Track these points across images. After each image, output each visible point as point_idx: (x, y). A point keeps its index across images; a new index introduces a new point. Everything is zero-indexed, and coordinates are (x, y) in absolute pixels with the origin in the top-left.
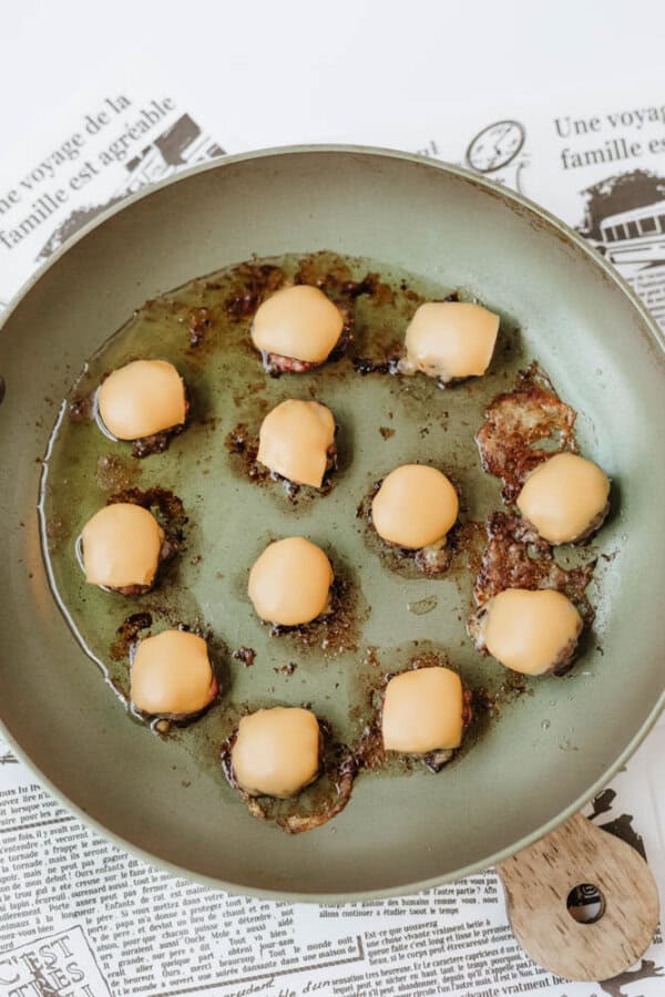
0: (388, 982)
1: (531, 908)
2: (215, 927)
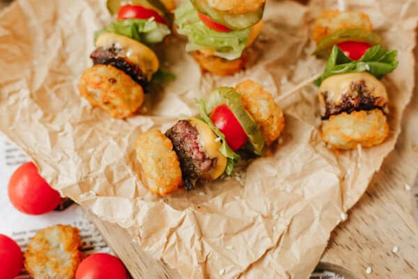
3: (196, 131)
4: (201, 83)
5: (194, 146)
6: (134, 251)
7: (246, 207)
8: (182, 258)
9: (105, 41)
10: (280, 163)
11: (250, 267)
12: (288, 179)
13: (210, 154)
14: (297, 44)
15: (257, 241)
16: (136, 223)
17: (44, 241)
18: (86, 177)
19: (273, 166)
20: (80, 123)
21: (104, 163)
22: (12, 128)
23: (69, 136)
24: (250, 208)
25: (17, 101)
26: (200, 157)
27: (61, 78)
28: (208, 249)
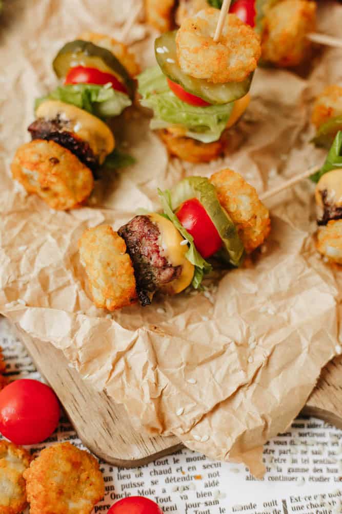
2: (141, 484)
3: (157, 230)
4: (167, 170)
5: (154, 248)
6: (70, 379)
7: (216, 331)
8: (130, 391)
9: (48, 110)
10: (262, 277)
11: (217, 407)
12: (270, 298)
13: (174, 260)
14: (292, 128)
15: (227, 375)
16: (75, 342)
18: (15, 282)
19: (253, 280)
20: (9, 214)
21: (39, 265)
24: (220, 333)
26: (160, 263)
28: (164, 381)
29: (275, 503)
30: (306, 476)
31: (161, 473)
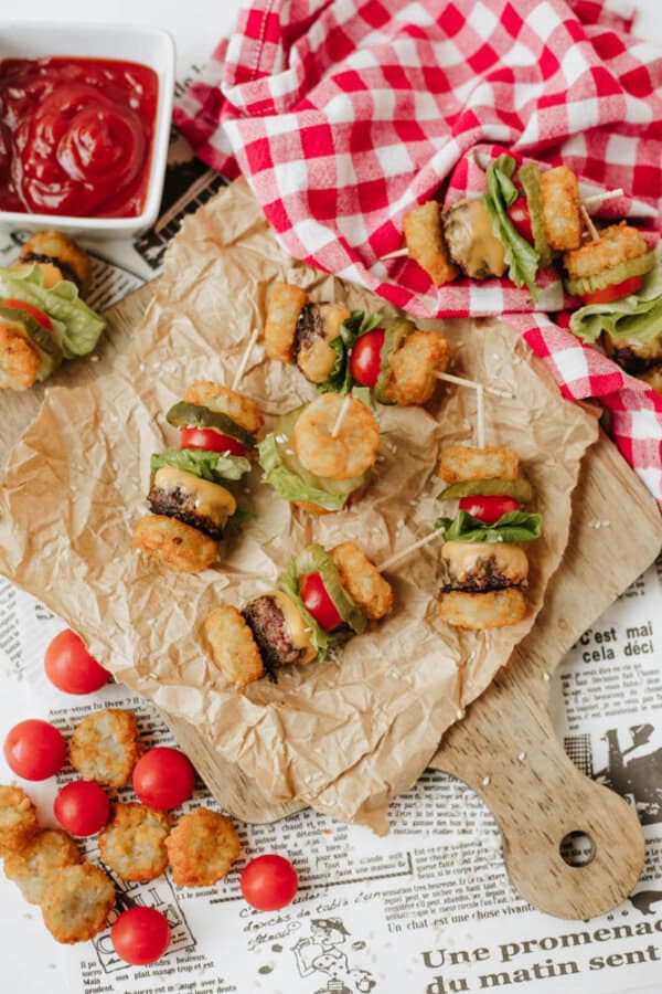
0: (434, 895)
1: (526, 853)
2: (274, 839)
3: (282, 616)
4: (292, 524)
5: (279, 635)
6: (202, 746)
7: (340, 698)
8: (261, 762)
10: (387, 642)
11: (342, 775)
12: (395, 663)
13: (298, 644)
14: (419, 474)
15: (352, 743)
16: (207, 719)
17: (92, 732)
18: (146, 659)
19: (377, 645)
20: (134, 583)
21: (168, 640)
22: (48, 588)
23: (123, 599)
24: (346, 701)
25: (54, 553)
26: (286, 648)
27: (108, 511)
28: (292, 753)
29: (400, 855)
30: (431, 828)
31: (292, 828)
